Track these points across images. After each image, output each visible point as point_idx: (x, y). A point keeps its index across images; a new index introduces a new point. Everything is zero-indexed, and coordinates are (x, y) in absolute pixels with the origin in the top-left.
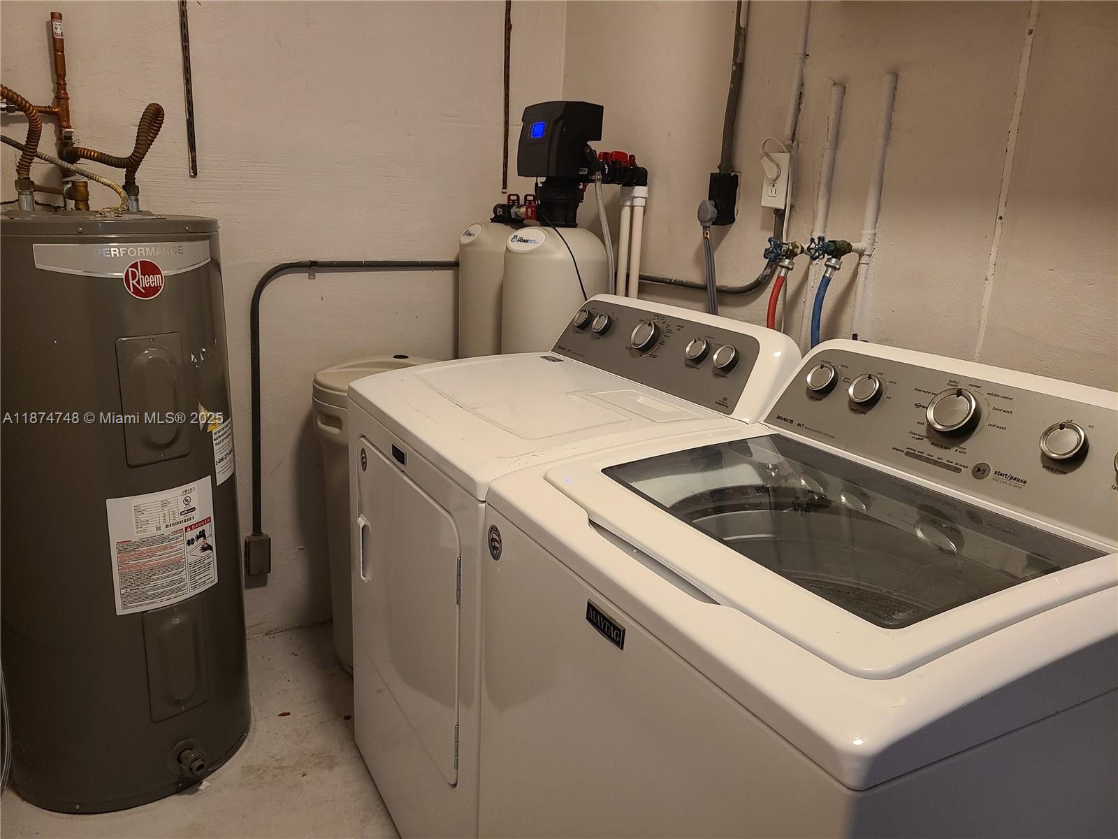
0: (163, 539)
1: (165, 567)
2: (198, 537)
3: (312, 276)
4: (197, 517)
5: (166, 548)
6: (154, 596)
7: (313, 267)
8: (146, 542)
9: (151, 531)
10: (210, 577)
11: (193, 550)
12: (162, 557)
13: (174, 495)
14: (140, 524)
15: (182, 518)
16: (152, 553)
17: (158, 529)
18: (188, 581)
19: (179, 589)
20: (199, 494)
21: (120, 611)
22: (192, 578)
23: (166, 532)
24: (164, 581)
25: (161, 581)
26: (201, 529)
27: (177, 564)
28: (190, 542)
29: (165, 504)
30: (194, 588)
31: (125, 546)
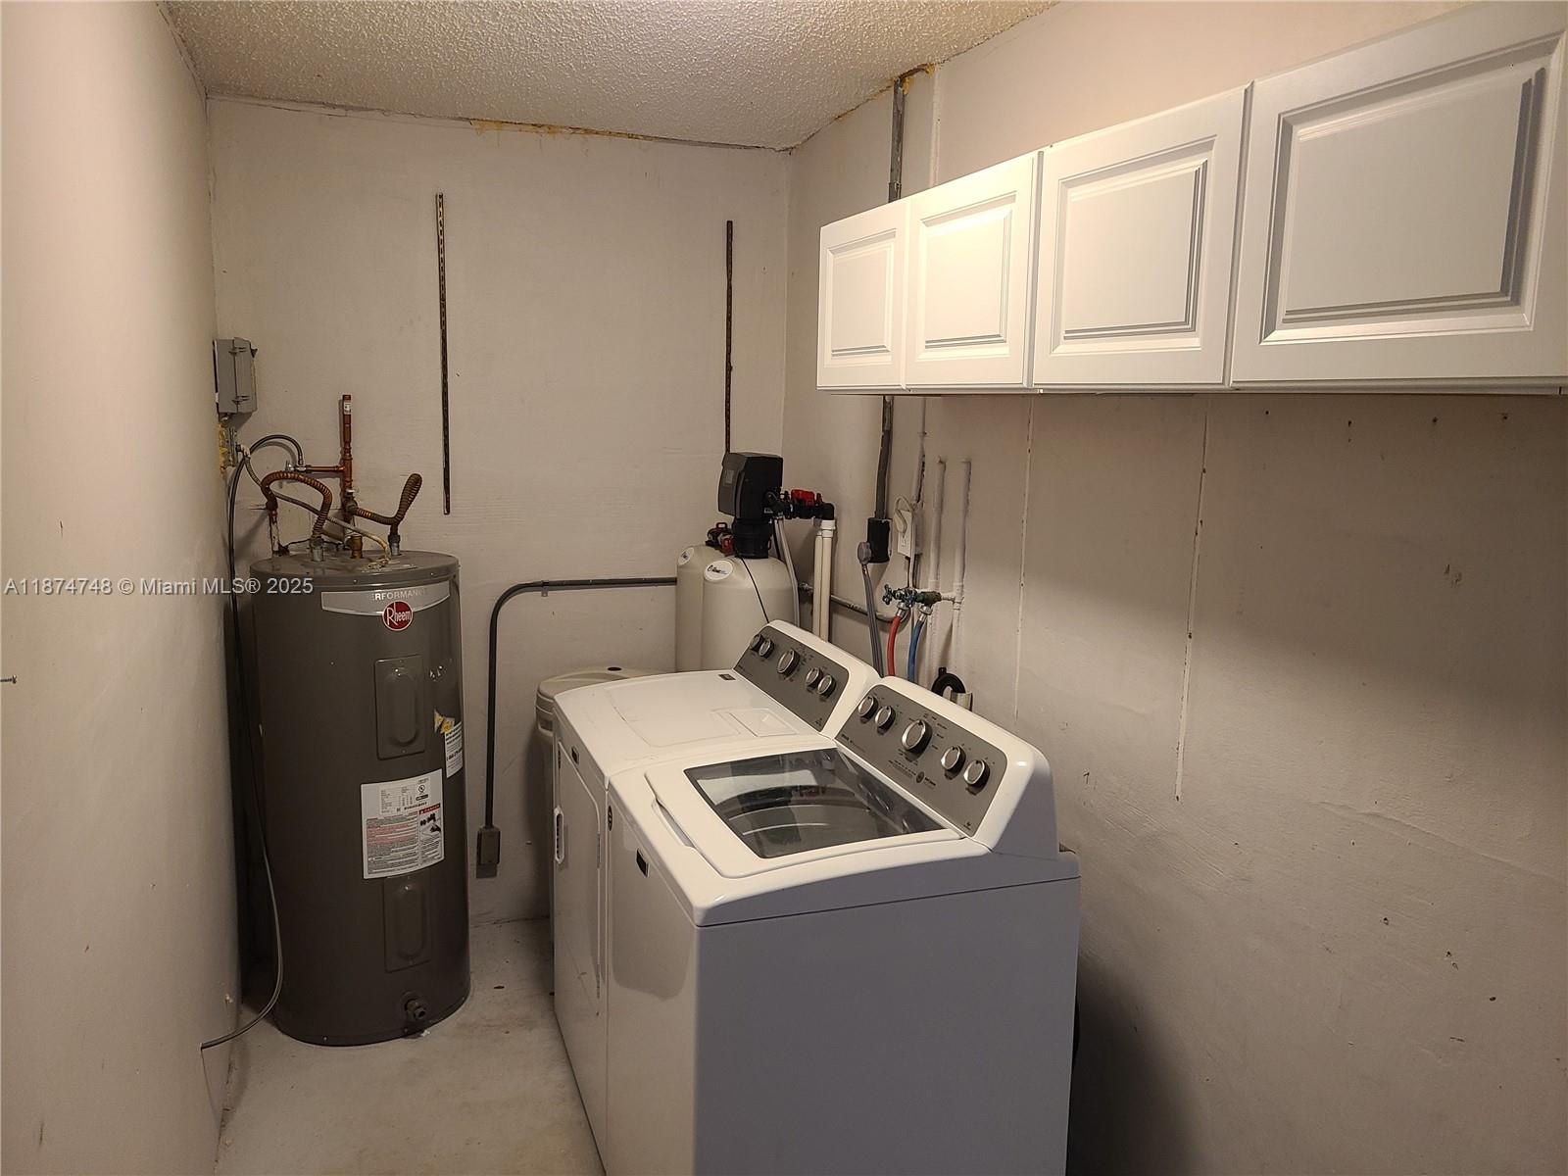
0: (403, 818)
1: (402, 842)
2: (429, 819)
3: (545, 594)
4: (429, 802)
5: (403, 826)
6: (393, 865)
7: (545, 586)
8: (388, 820)
9: (393, 812)
10: (437, 854)
11: (425, 830)
12: (400, 834)
13: (412, 783)
14: (385, 805)
15: (417, 802)
16: (392, 830)
17: (398, 810)
18: (420, 855)
19: (412, 861)
20: (431, 785)
21: (366, 876)
22: (423, 853)
23: (404, 813)
24: (401, 854)
25: (398, 853)
26: (431, 813)
27: (412, 840)
28: (423, 823)
29: (404, 790)
30: (425, 861)
31: (374, 823)
